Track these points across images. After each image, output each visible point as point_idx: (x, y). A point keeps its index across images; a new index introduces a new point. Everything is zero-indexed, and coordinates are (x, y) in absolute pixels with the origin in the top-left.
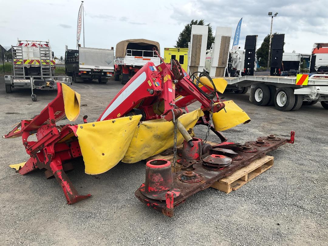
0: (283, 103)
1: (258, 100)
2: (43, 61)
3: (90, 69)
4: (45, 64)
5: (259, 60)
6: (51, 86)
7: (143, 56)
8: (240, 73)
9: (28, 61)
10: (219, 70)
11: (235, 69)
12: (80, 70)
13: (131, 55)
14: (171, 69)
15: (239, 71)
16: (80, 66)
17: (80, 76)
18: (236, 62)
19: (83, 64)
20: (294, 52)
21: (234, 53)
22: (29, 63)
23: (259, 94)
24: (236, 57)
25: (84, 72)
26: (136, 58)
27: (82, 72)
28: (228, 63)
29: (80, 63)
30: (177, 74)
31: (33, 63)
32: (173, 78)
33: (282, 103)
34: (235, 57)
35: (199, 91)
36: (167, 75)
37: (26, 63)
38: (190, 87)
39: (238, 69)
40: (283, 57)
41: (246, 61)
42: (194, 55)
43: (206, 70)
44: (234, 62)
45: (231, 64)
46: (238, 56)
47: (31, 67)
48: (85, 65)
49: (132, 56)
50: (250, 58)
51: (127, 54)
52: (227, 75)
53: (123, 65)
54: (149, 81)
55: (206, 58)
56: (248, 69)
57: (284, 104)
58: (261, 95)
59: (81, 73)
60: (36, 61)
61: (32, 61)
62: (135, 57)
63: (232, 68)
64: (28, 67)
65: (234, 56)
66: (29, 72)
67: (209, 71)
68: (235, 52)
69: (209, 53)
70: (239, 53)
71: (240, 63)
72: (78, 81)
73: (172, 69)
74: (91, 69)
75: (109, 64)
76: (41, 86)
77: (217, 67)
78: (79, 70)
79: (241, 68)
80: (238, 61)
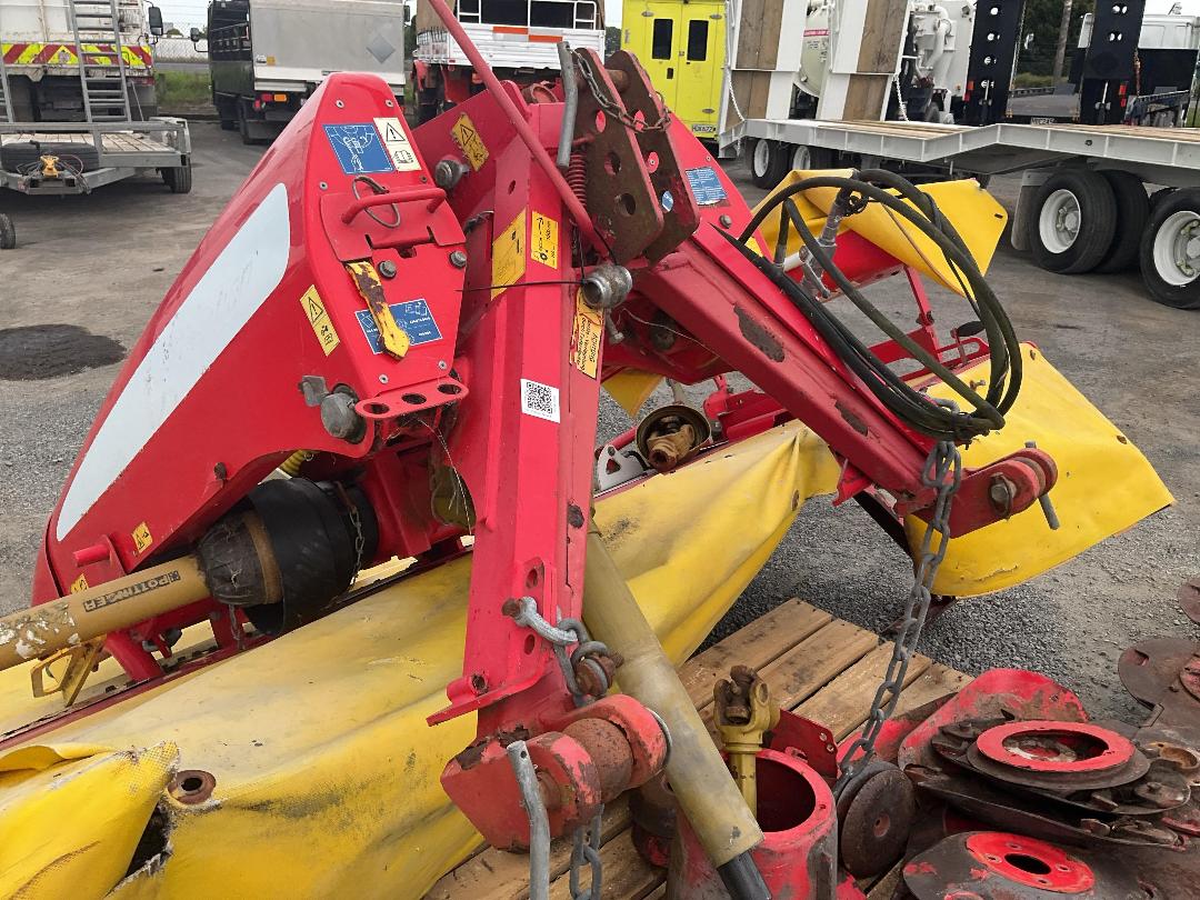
0: (1188, 267)
1: (1054, 243)
2: (99, 48)
3: (303, 85)
4: (106, 62)
5: (1026, 45)
6: (67, 175)
7: (529, 26)
8: (947, 102)
9: (32, 51)
10: (858, 86)
11: (926, 84)
12: (258, 87)
13: (475, 20)
14: (565, 157)
15: (943, 91)
16: (261, 72)
17: (262, 114)
18: (930, 53)
19: (271, 62)
20: (1175, 9)
21: (922, 13)
22: (37, 59)
23: (1061, 217)
24: (935, 29)
25: (278, 98)
26: (501, 35)
27: (269, 97)
28: (901, 56)
29: (257, 57)
30: (629, 202)
31: (54, 59)
32: (583, 249)
33: (1179, 267)
34: (929, 32)
35: (825, 353)
36: (522, 217)
37: (25, 58)
38: (745, 322)
39: (938, 85)
40: (1144, 31)
41: (979, 47)
42: (753, 20)
43: (803, 89)
44: (922, 52)
45: (912, 62)
46: (943, 28)
47: (46, 77)
48: (281, 66)
49: (480, 25)
50: (996, 36)
51: (459, 13)
52: (892, 114)
53: (445, 66)
54: (312, 292)
55: (807, 34)
56: (983, 84)
57: (1189, 272)
58: (1073, 221)
59: (261, 103)
60: (66, 50)
61: (50, 50)
62: (496, 30)
63: (913, 82)
64: (36, 77)
65: (925, 26)
66: (42, 99)
67: (819, 93)
68: (931, 8)
69: (819, 11)
70: (946, 12)
71: (949, 56)
72: (256, 137)
73: (575, 150)
74: (304, 82)
75: (382, 59)
76: (25, 177)
77: (852, 75)
78: (256, 88)
79: (952, 80)
80: (941, 47)
